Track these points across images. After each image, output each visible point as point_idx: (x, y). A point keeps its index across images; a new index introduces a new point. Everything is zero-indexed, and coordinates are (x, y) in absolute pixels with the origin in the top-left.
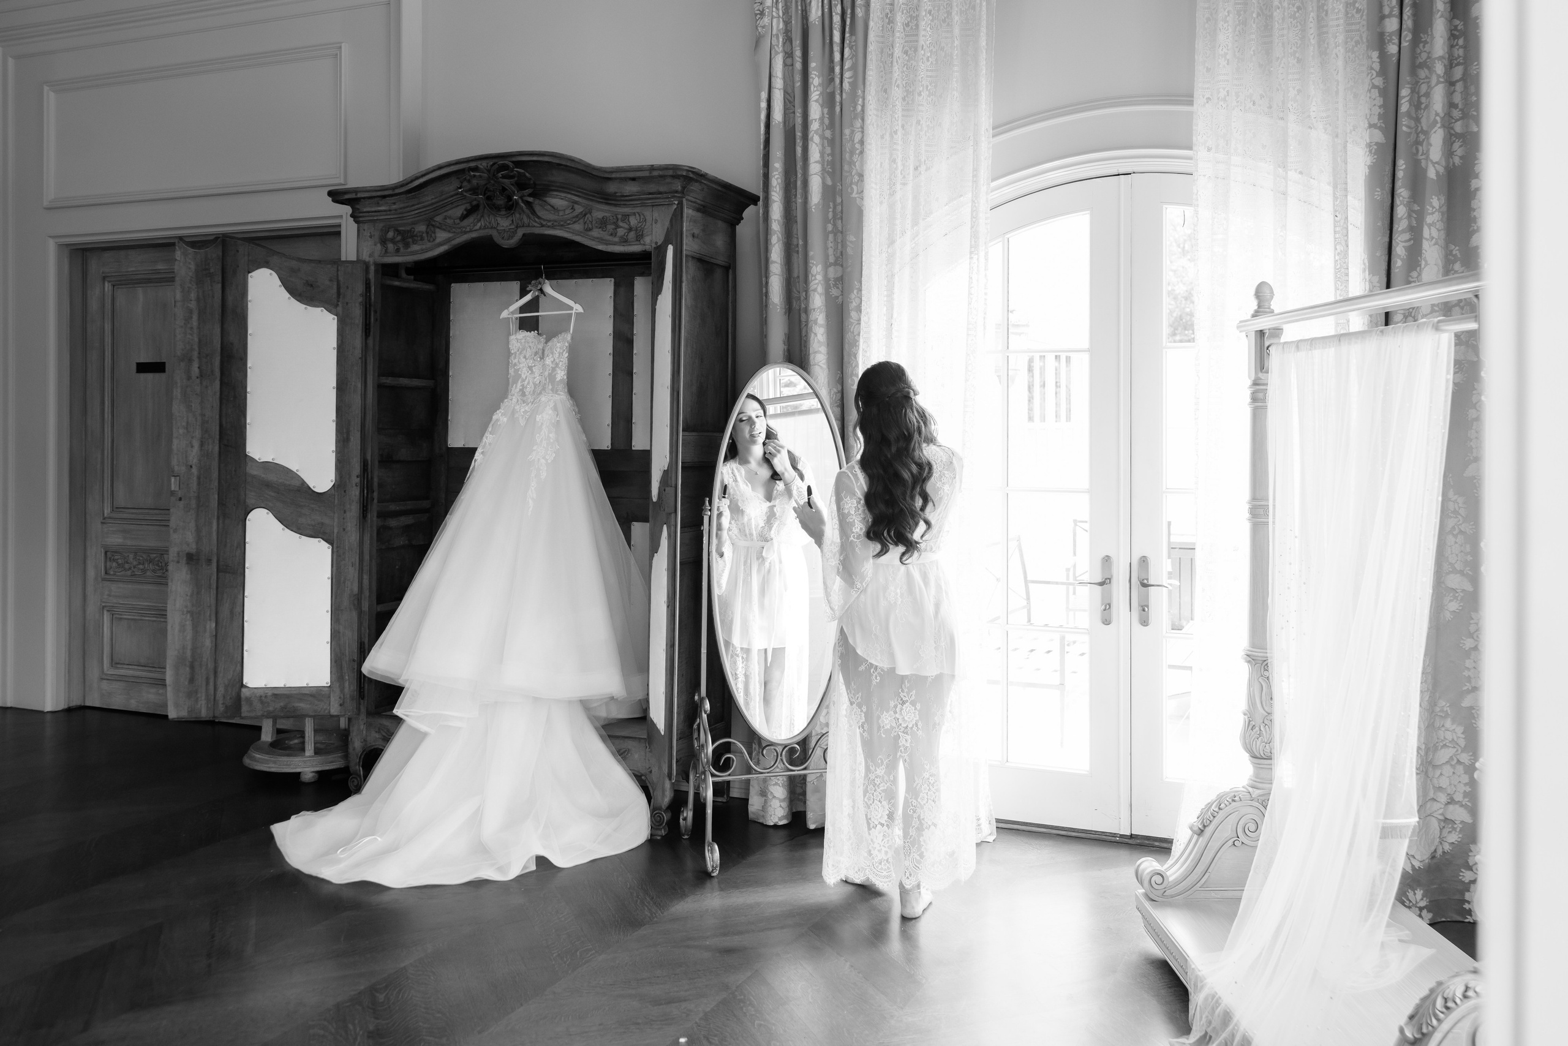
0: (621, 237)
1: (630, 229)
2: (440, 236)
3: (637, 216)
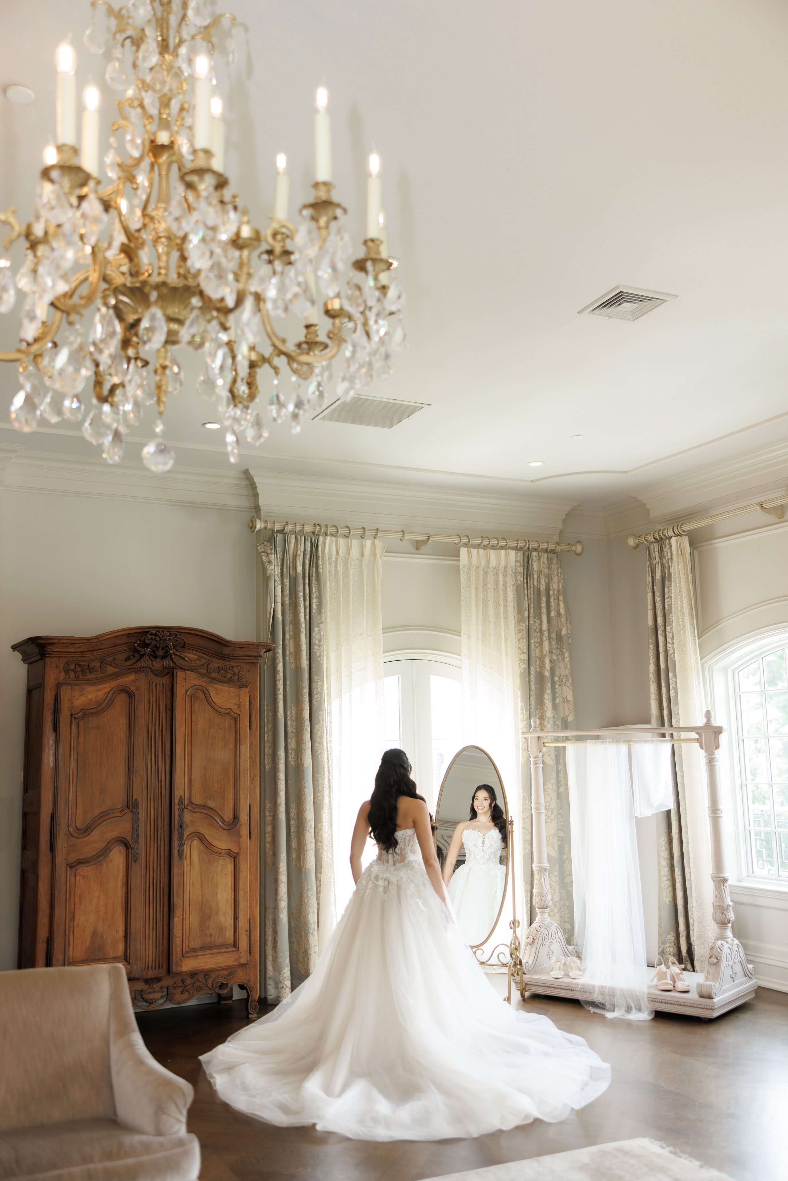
0: (230, 679)
1: (235, 674)
2: (111, 670)
3: (239, 667)
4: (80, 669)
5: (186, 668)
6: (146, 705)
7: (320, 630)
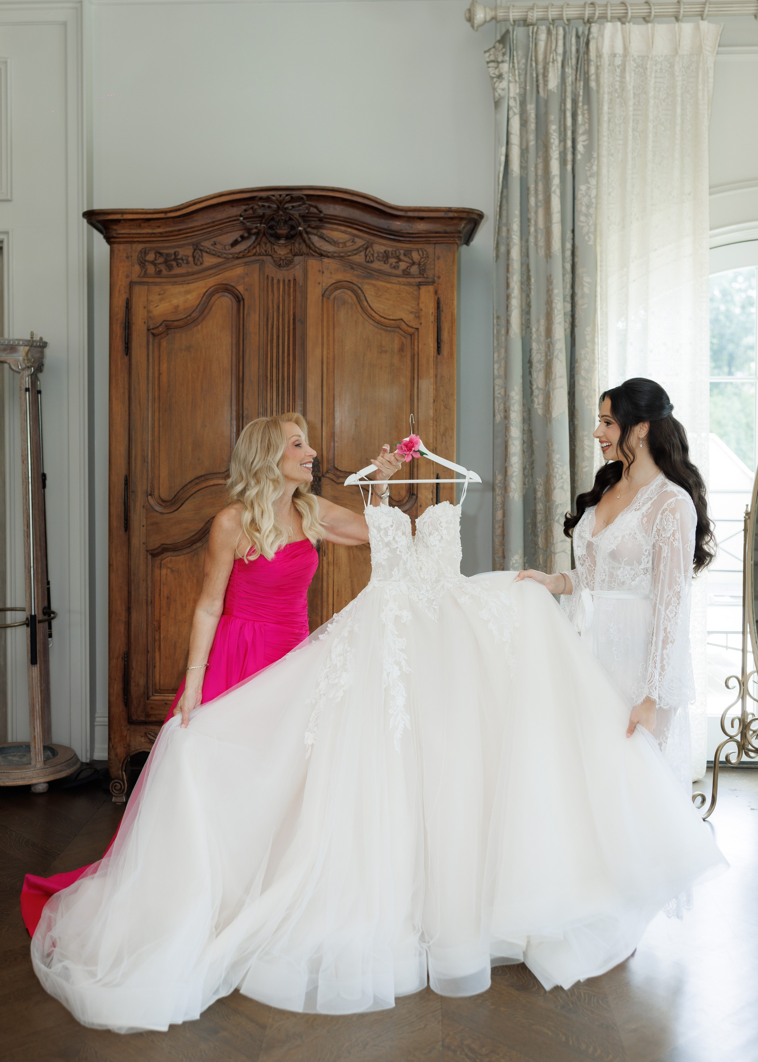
0: (404, 271)
1: (414, 263)
2: (209, 261)
3: (420, 252)
4: (161, 260)
5: (329, 255)
6: (262, 315)
7: (589, 188)
